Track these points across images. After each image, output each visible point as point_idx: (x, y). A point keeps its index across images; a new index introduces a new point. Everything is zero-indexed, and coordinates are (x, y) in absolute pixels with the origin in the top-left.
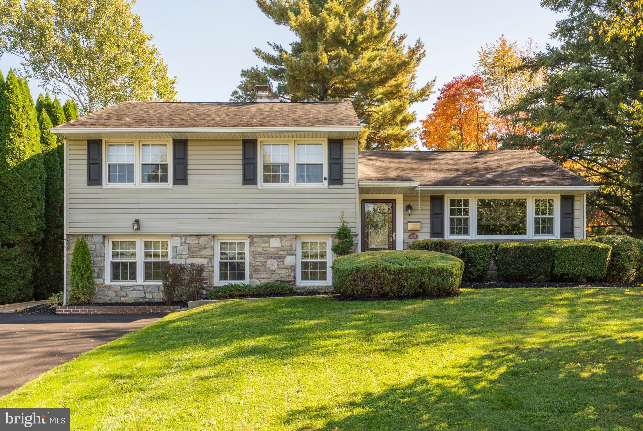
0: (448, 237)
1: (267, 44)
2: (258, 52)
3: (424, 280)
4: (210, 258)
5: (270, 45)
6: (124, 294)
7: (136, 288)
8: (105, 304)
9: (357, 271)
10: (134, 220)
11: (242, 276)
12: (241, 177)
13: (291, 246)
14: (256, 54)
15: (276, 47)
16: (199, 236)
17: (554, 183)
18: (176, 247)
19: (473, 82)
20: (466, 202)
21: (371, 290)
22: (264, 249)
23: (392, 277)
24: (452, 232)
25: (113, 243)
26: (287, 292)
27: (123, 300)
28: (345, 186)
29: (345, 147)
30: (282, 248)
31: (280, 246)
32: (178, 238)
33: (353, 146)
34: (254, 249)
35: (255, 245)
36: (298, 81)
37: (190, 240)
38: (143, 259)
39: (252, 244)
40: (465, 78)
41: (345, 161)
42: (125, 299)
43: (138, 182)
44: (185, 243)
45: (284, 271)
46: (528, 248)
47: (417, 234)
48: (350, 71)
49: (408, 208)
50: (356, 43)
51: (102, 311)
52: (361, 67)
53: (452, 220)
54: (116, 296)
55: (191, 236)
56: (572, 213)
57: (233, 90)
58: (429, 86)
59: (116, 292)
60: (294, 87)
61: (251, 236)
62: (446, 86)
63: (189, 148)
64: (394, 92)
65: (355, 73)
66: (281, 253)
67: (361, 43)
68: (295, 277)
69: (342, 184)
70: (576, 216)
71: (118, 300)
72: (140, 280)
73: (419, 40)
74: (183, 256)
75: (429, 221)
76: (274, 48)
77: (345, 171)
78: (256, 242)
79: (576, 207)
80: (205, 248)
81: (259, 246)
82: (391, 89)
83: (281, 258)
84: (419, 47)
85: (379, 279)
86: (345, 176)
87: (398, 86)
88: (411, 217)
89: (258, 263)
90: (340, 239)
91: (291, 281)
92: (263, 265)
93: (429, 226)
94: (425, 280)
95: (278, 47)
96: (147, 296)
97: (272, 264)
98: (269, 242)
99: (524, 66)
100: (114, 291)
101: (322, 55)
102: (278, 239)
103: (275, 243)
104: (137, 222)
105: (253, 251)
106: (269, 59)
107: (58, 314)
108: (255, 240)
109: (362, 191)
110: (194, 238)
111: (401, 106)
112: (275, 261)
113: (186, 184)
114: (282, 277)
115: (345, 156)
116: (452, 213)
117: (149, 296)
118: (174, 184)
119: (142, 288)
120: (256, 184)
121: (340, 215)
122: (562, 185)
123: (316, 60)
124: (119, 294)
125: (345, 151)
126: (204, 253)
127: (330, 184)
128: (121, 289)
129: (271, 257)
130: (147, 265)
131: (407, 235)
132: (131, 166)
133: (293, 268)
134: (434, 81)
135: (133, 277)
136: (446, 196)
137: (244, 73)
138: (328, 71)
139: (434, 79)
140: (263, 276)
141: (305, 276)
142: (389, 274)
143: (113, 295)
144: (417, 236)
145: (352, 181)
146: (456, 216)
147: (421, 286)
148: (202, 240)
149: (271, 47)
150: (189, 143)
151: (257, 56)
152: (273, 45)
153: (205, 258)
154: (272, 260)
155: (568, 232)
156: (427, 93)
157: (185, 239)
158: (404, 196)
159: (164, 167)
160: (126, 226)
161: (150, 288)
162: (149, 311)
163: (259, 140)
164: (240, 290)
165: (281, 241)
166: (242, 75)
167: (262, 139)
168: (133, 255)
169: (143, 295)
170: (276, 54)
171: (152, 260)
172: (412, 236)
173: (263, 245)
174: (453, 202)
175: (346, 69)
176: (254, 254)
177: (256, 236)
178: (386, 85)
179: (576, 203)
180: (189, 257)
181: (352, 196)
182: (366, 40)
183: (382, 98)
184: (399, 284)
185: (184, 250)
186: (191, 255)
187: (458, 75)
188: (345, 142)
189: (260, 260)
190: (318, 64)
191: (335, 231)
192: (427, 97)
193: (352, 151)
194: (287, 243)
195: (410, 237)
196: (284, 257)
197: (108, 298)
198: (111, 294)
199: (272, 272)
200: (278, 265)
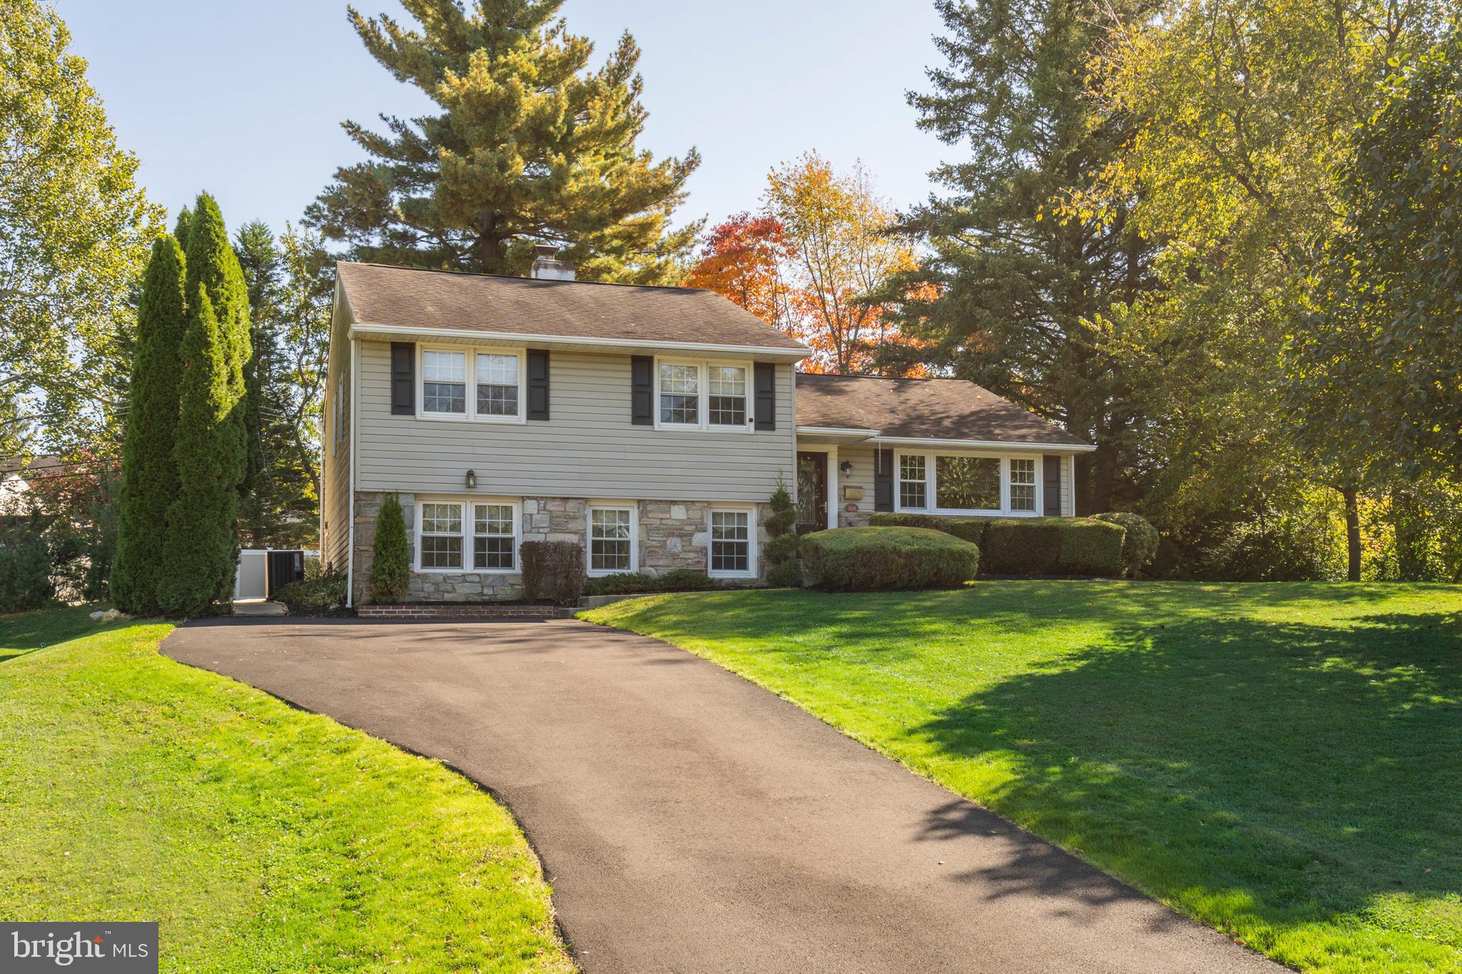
0: (899, 510)
1: (379, 117)
2: (353, 129)
3: (941, 566)
4: (583, 535)
5: (385, 119)
6: (449, 588)
7: (468, 579)
8: (420, 603)
9: (858, 552)
10: (464, 473)
11: (624, 562)
12: (629, 411)
13: (702, 518)
14: (349, 133)
15: (396, 126)
16: (566, 499)
17: (1039, 438)
18: (531, 515)
19: (765, 228)
20: (922, 461)
21: (872, 578)
22: (663, 522)
23: (902, 561)
24: (903, 504)
25: (425, 506)
26: (707, 585)
27: (447, 597)
28: (777, 432)
29: (777, 375)
30: (689, 521)
31: (685, 517)
32: (534, 502)
33: (788, 375)
34: (646, 521)
35: (650, 515)
36: (462, 202)
37: (552, 506)
38: (473, 534)
39: (643, 514)
40: (749, 219)
41: (778, 396)
42: (451, 595)
43: (471, 413)
44: (545, 509)
45: (692, 555)
46: (1030, 528)
47: (858, 504)
48: (564, 193)
49: (844, 466)
50: (569, 139)
51: (433, 612)
52: (587, 188)
53: (903, 485)
54: (437, 590)
55: (554, 498)
56: (1058, 481)
57: (310, 204)
58: (693, 229)
59: (436, 584)
60: (451, 212)
61: (639, 501)
62: (717, 232)
63: (552, 364)
64: (635, 235)
65: (572, 198)
66: (687, 528)
67: (579, 139)
68: (706, 566)
69: (773, 429)
70: (1063, 486)
71: (440, 597)
72: (468, 566)
73: (693, 150)
74: (541, 530)
75: (873, 486)
76: (392, 126)
77: (778, 410)
78: (651, 511)
79: (1063, 473)
80: (575, 518)
81: (655, 517)
82: (631, 229)
83: (686, 536)
84: (692, 162)
85: (886, 562)
86: (778, 418)
87: (646, 227)
88: (850, 479)
89: (654, 543)
90: (775, 510)
91: (701, 571)
92: (661, 546)
93: (873, 493)
94: (943, 565)
95: (398, 126)
96: (485, 591)
97: (675, 544)
98: (669, 512)
99: (900, 228)
100: (433, 584)
101: (514, 157)
102: (682, 507)
103: (678, 513)
104: (470, 474)
105: (645, 525)
106: (376, 145)
107: (362, 617)
108: (649, 507)
109: (801, 439)
110: (557, 503)
111: (659, 266)
112: (679, 540)
113: (548, 419)
114: (688, 564)
115: (777, 389)
116: (903, 476)
117: (488, 591)
118: (529, 418)
119: (477, 579)
120: (651, 423)
121: (776, 475)
122: (1049, 441)
123: (503, 166)
124: (442, 588)
125: (777, 382)
126: (572, 526)
127: (756, 428)
128: (444, 579)
129: (672, 535)
130: (479, 543)
131: (844, 505)
132: (460, 388)
133: (703, 550)
134: (704, 221)
135: (456, 561)
136: (895, 450)
137: (342, 174)
138: (521, 189)
139: (703, 217)
140: (661, 563)
141: (717, 565)
142: (900, 556)
143: (432, 589)
144: (857, 508)
145: (788, 425)
146: (908, 481)
147: (935, 574)
148: (571, 506)
149: (385, 125)
150: (552, 357)
151: (351, 137)
152: (391, 120)
153: (575, 533)
154: (675, 539)
155: (1053, 506)
156: (690, 243)
157: (545, 504)
158: (839, 449)
159: (511, 391)
160: (454, 482)
161: (490, 579)
162: (507, 613)
163: (656, 358)
164: (639, 583)
165: (687, 511)
166: (336, 176)
167: (660, 357)
168: (456, 527)
169: (479, 589)
170: (393, 138)
171: (487, 535)
172: (850, 508)
173: (661, 516)
174: (904, 460)
175: (558, 190)
176: (647, 529)
177: (651, 501)
178: (620, 222)
179: (1063, 467)
180: (550, 532)
181: (788, 446)
182: (587, 135)
183: (622, 246)
184: (910, 570)
185: (542, 520)
186: (555, 528)
187: (737, 212)
188: (777, 368)
189: (656, 539)
190: (506, 174)
191: (767, 498)
192: (689, 250)
193: (788, 382)
194: (695, 514)
195: (847, 509)
196: (692, 535)
197: (422, 594)
198: (429, 587)
199: (675, 556)
200: (683, 546)
